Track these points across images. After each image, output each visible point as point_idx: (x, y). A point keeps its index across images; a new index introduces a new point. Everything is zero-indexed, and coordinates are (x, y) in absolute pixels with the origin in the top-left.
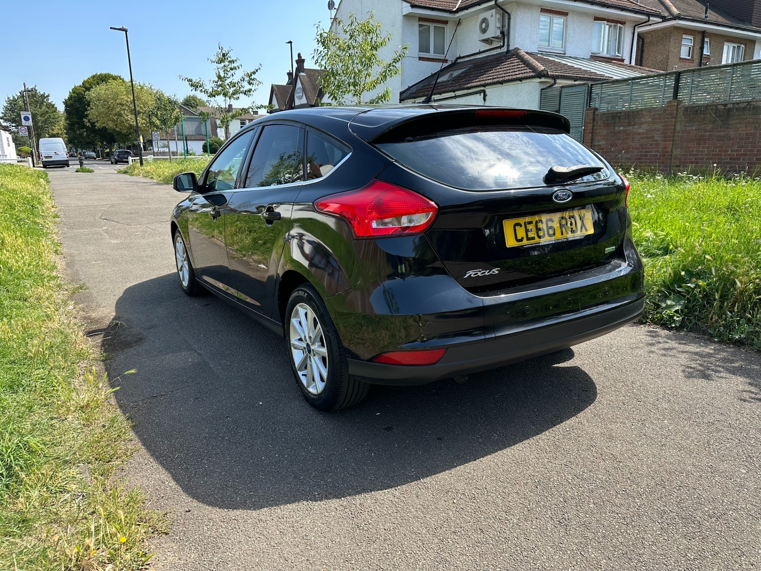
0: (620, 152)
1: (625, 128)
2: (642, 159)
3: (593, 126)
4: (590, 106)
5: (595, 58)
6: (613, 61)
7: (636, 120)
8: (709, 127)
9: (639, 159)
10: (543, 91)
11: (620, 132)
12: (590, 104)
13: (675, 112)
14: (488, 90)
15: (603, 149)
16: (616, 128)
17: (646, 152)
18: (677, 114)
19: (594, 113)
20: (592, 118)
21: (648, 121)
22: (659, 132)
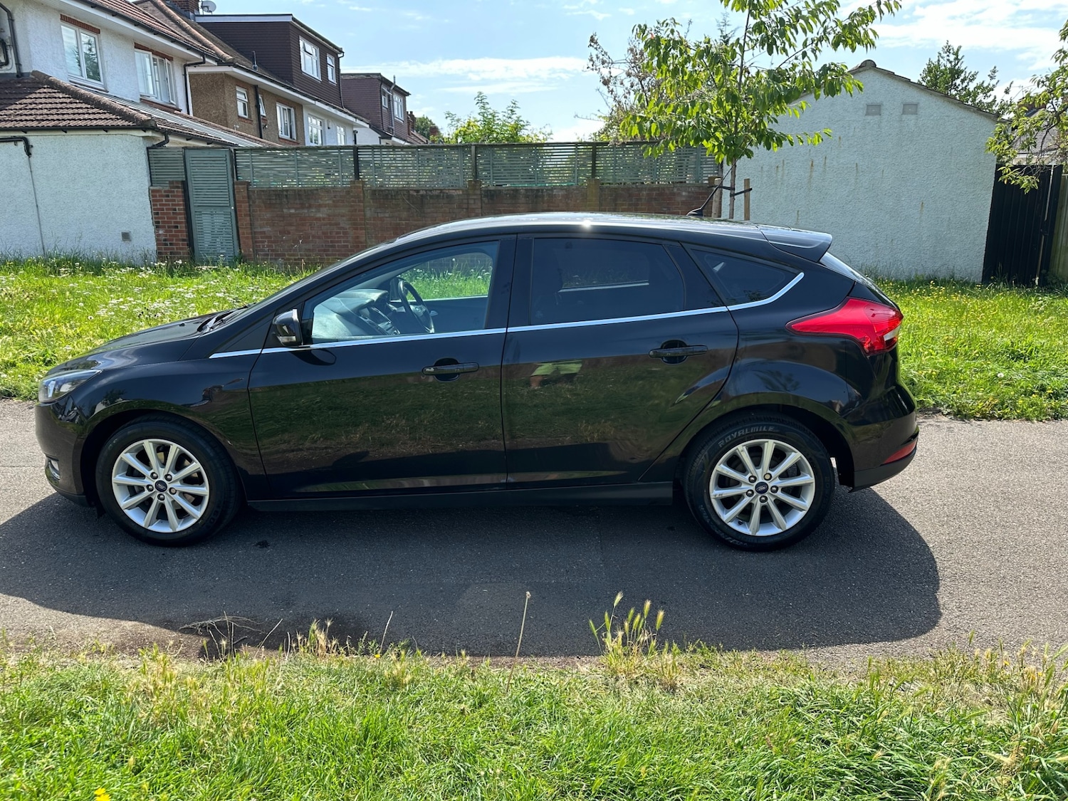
0: (296, 242)
1: (297, 211)
2: (328, 250)
3: (250, 205)
4: (237, 179)
5: (145, 101)
6: (176, 112)
7: (312, 202)
8: (404, 214)
9: (325, 251)
10: (150, 150)
11: (291, 215)
12: (237, 177)
13: (362, 195)
14: (33, 138)
15: (270, 237)
16: (285, 211)
17: (331, 242)
18: (364, 198)
19: (248, 188)
20: (246, 195)
21: (328, 204)
22: (344, 218)
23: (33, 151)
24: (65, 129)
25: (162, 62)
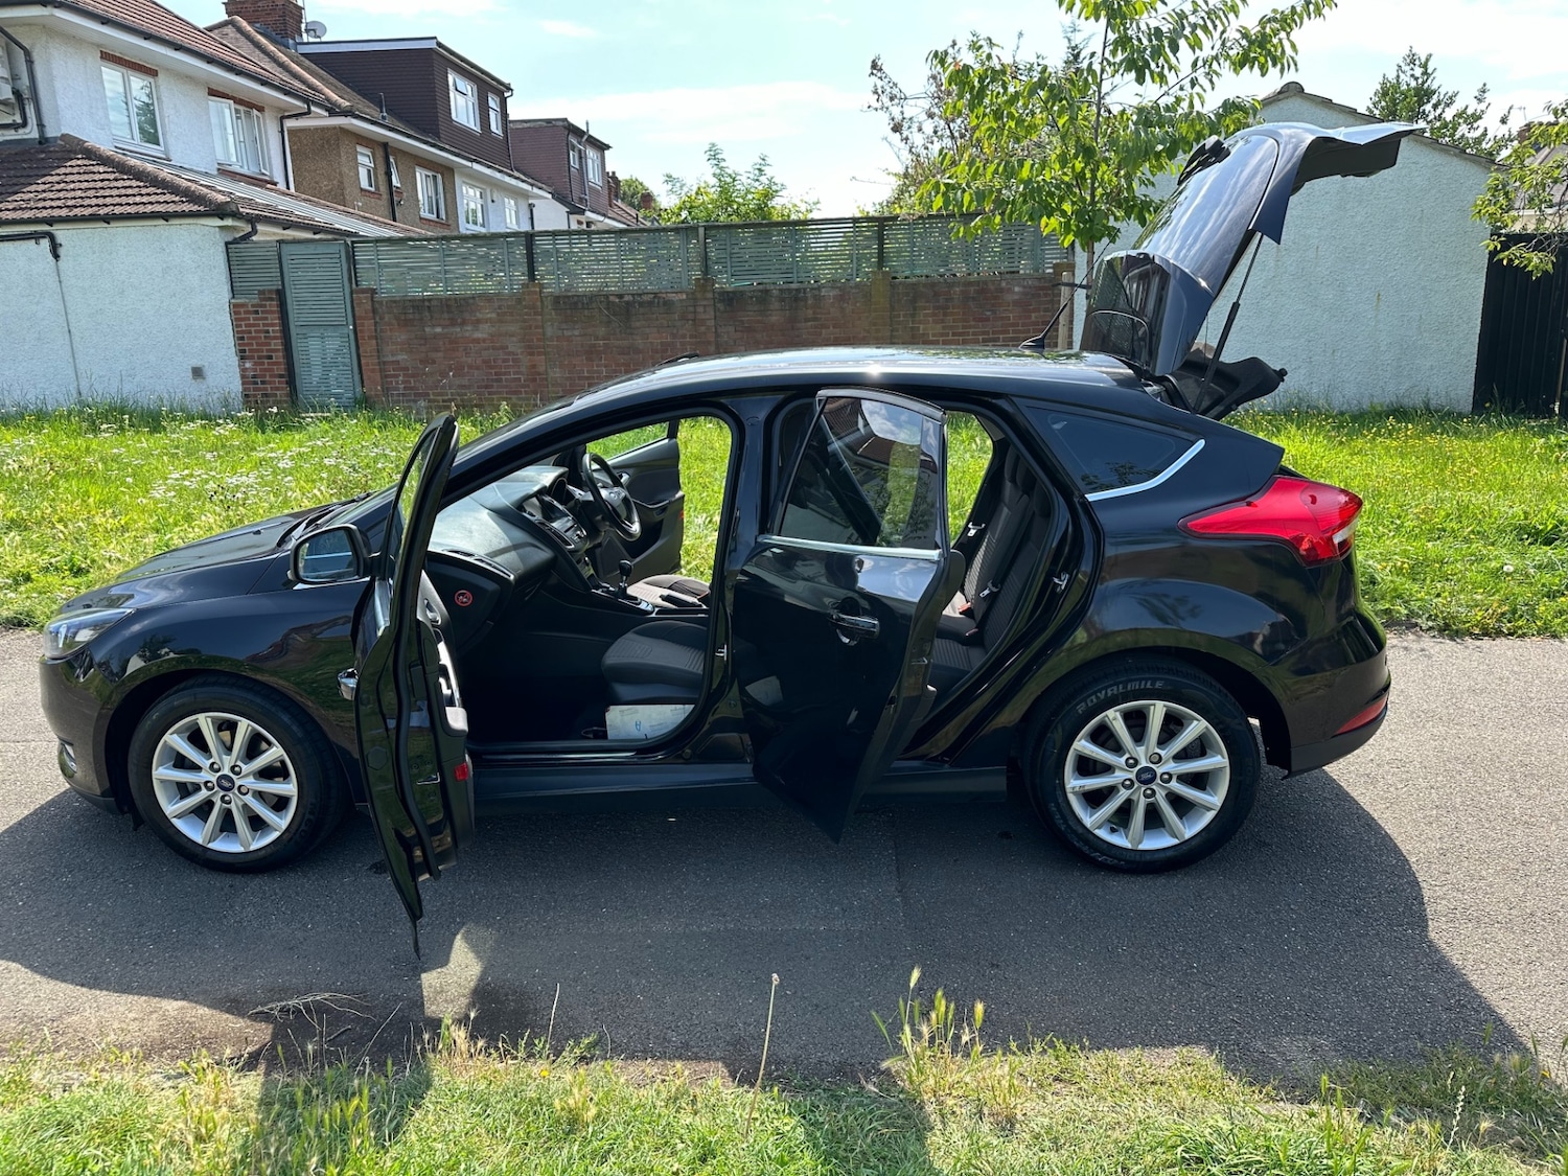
0: (444, 375)
1: (446, 330)
2: (492, 386)
3: (376, 323)
4: (357, 285)
5: (225, 172)
6: (269, 186)
7: (467, 316)
8: (602, 331)
9: (486, 387)
10: (230, 246)
11: (435, 336)
12: (357, 281)
13: (539, 304)
14: (62, 233)
15: (407, 369)
16: (427, 329)
17: (496, 374)
18: (542, 308)
19: (372, 298)
20: (370, 308)
21: (490, 318)
22: (514, 339)
23: (62, 252)
24: (107, 219)
25: (248, 114)
